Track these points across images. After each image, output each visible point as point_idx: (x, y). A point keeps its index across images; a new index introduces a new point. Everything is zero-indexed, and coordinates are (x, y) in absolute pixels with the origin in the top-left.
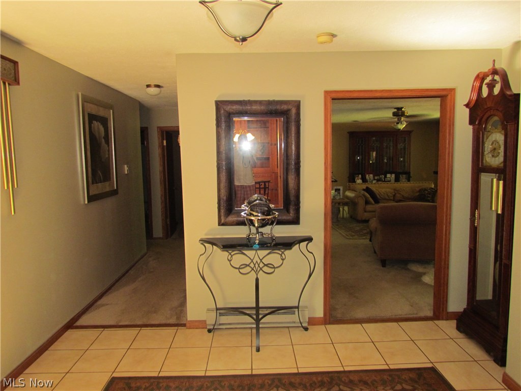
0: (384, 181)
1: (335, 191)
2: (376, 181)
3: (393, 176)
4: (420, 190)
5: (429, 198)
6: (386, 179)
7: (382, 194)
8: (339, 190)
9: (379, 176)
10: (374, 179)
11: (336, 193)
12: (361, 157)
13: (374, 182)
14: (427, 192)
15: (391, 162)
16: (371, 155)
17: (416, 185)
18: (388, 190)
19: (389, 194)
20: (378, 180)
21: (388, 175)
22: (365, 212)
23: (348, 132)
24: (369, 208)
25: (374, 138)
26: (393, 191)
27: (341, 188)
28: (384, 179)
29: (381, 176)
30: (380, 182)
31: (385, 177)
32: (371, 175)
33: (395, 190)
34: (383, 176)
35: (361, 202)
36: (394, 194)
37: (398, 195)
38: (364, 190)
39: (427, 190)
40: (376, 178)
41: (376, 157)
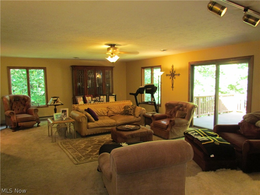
0: (99, 101)
1: (62, 113)
2: (93, 102)
3: (105, 97)
4: (125, 107)
5: (131, 113)
6: (100, 100)
7: (100, 112)
8: (65, 111)
9: (95, 97)
10: (92, 100)
11: (63, 114)
12: (81, 84)
13: (92, 102)
14: (129, 109)
15: (101, 87)
16: (88, 82)
17: (121, 103)
18: (103, 109)
19: (104, 112)
20: (95, 101)
21: (102, 97)
22: (88, 128)
23: (71, 66)
24: (90, 124)
25: (90, 71)
26: (106, 109)
27: (67, 109)
28: (99, 99)
29: (97, 98)
30: (96, 102)
31: (100, 98)
32: (90, 98)
33: (107, 108)
34: (98, 98)
35: (84, 121)
36: (107, 111)
37: (110, 112)
38: (86, 110)
39: (129, 107)
40: (94, 99)
41: (92, 84)
